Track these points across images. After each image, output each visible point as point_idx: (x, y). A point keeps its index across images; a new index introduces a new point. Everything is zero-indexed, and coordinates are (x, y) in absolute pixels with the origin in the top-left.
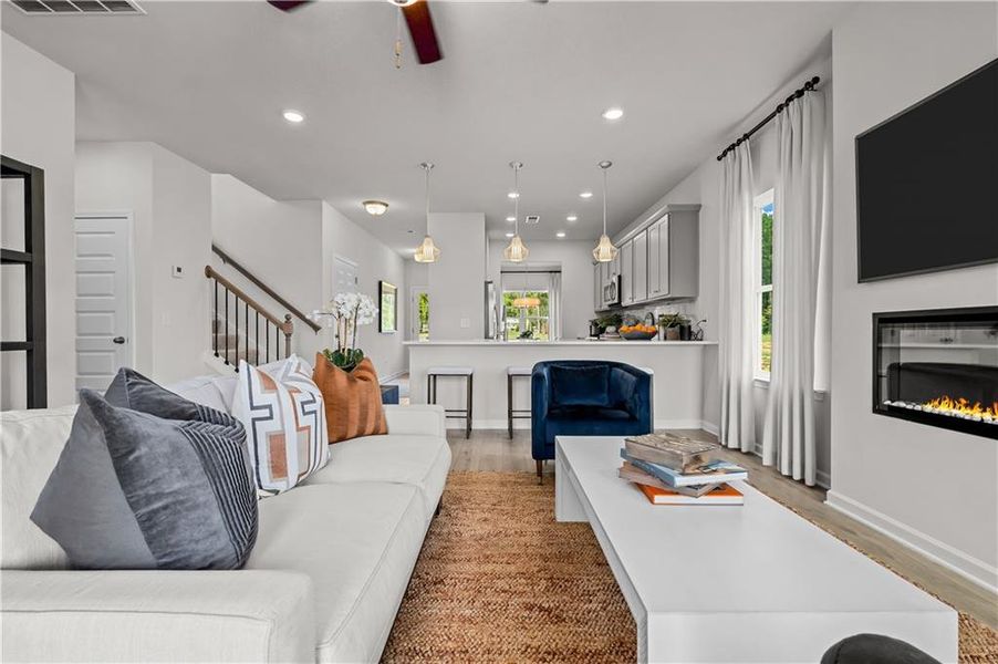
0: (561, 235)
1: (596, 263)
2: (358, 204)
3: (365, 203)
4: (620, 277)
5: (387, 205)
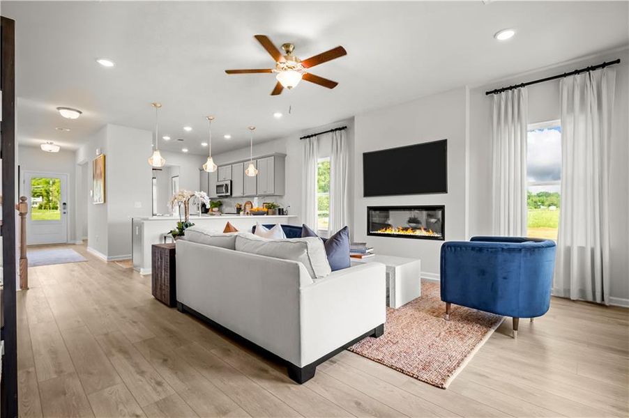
0: (185, 150)
1: (202, 170)
2: (52, 108)
3: (59, 108)
4: (231, 182)
5: (80, 113)
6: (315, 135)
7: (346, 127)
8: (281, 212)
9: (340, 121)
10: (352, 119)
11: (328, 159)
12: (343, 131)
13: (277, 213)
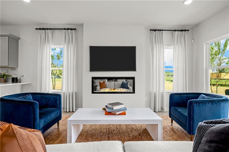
6: (50, 29)
7: (75, 29)
8: (15, 80)
9: (72, 24)
10: (82, 25)
11: (62, 46)
12: (73, 31)
13: (11, 80)
